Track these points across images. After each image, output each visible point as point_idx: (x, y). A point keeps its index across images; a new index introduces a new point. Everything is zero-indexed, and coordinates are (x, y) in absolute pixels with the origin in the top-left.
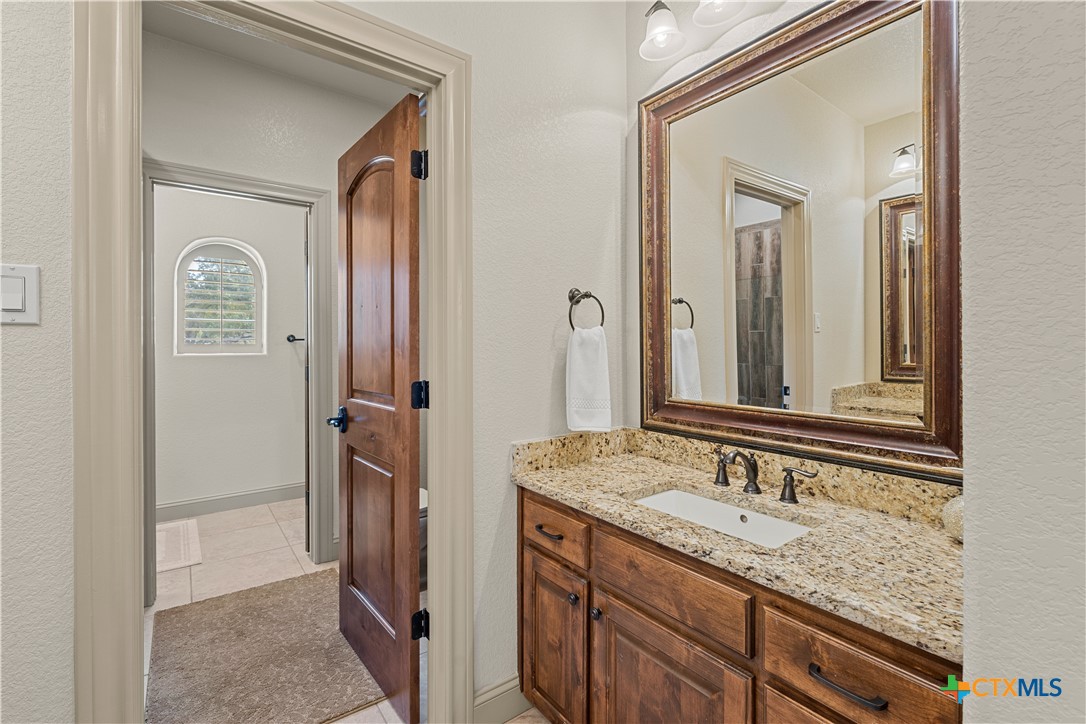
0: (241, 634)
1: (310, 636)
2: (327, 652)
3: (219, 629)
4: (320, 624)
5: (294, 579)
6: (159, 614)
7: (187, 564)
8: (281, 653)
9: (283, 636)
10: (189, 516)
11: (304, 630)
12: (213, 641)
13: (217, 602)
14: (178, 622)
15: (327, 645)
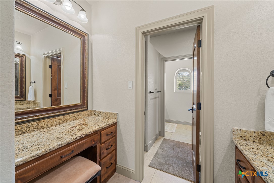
0: (174, 149)
1: (185, 157)
2: (187, 163)
3: (171, 146)
4: (188, 156)
5: (189, 144)
6: (164, 139)
7: (172, 132)
8: (178, 157)
9: (180, 154)
10: (176, 123)
11: (185, 155)
12: (169, 148)
13: (173, 141)
14: (166, 141)
15: (188, 161)
